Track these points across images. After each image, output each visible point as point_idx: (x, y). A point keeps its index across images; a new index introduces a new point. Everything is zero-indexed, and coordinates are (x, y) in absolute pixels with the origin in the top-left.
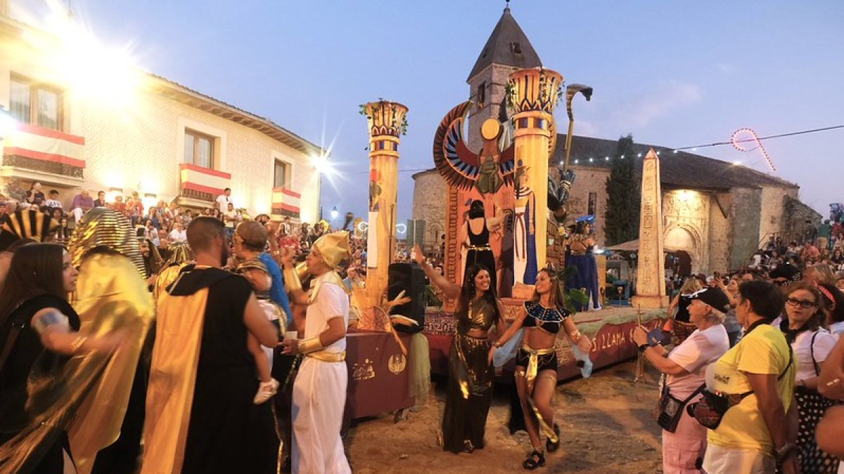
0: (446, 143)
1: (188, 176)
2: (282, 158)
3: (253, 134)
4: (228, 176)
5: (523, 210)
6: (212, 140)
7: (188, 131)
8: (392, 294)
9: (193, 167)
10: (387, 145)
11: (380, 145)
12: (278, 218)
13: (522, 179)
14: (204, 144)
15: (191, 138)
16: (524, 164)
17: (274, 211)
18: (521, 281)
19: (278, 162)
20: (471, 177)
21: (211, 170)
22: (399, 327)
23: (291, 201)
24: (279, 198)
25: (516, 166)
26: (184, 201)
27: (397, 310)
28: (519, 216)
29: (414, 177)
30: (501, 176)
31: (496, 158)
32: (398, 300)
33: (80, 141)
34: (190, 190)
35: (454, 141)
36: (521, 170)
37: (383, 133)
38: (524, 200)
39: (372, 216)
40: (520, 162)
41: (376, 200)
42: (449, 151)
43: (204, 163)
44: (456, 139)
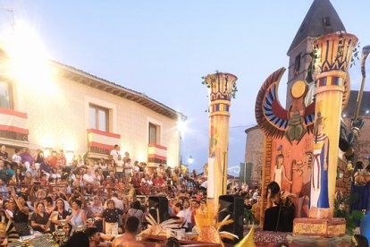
0: (265, 101)
1: (93, 138)
2: (154, 122)
3: (134, 106)
4: (118, 136)
5: (319, 151)
6: (107, 111)
7: (92, 105)
8: (221, 216)
9: (96, 131)
10: (221, 107)
11: (217, 107)
12: (152, 164)
13: (320, 127)
14: (102, 114)
15: (94, 110)
16: (323, 115)
17: (150, 160)
18: (316, 206)
19: (151, 125)
20: (282, 129)
21: (108, 133)
22: (225, 240)
23: (160, 153)
24: (153, 151)
25: (316, 117)
26: (92, 155)
27: (224, 228)
28: (316, 156)
29: (247, 131)
30: (305, 126)
31: (302, 112)
32: (226, 221)
33: (24, 116)
34: (94, 147)
35: (270, 101)
36: (319, 120)
37: (219, 98)
38: (321, 144)
39: (211, 161)
40: (319, 114)
41: (214, 149)
42: (266, 109)
43: (102, 128)
44: (272, 98)
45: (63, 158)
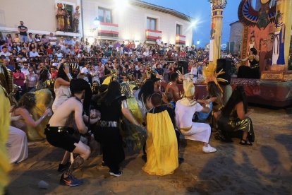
0: (244, 7)
1: (148, 34)
2: (179, 23)
3: (169, 17)
4: (161, 32)
5: (279, 32)
6: (155, 20)
7: (148, 18)
8: (218, 70)
9: (150, 30)
10: (218, 13)
11: (215, 13)
12: (178, 45)
13: (279, 19)
14: (153, 21)
15: (149, 20)
16: (281, 12)
17: (177, 43)
18: (276, 63)
19: (178, 25)
20: (254, 21)
21: (155, 31)
22: (220, 83)
23: (182, 39)
24: (178, 38)
25: (277, 13)
26: (147, 42)
28: (276, 35)
29: (231, 25)
30: (269, 19)
31: (267, 11)
34: (149, 38)
35: (247, 7)
36: (279, 15)
37: (217, 8)
38: (279, 28)
39: (212, 41)
40: (279, 11)
41: (213, 35)
42: (244, 11)
43: (153, 28)
44: (248, 5)
45: (134, 45)
